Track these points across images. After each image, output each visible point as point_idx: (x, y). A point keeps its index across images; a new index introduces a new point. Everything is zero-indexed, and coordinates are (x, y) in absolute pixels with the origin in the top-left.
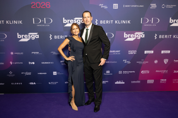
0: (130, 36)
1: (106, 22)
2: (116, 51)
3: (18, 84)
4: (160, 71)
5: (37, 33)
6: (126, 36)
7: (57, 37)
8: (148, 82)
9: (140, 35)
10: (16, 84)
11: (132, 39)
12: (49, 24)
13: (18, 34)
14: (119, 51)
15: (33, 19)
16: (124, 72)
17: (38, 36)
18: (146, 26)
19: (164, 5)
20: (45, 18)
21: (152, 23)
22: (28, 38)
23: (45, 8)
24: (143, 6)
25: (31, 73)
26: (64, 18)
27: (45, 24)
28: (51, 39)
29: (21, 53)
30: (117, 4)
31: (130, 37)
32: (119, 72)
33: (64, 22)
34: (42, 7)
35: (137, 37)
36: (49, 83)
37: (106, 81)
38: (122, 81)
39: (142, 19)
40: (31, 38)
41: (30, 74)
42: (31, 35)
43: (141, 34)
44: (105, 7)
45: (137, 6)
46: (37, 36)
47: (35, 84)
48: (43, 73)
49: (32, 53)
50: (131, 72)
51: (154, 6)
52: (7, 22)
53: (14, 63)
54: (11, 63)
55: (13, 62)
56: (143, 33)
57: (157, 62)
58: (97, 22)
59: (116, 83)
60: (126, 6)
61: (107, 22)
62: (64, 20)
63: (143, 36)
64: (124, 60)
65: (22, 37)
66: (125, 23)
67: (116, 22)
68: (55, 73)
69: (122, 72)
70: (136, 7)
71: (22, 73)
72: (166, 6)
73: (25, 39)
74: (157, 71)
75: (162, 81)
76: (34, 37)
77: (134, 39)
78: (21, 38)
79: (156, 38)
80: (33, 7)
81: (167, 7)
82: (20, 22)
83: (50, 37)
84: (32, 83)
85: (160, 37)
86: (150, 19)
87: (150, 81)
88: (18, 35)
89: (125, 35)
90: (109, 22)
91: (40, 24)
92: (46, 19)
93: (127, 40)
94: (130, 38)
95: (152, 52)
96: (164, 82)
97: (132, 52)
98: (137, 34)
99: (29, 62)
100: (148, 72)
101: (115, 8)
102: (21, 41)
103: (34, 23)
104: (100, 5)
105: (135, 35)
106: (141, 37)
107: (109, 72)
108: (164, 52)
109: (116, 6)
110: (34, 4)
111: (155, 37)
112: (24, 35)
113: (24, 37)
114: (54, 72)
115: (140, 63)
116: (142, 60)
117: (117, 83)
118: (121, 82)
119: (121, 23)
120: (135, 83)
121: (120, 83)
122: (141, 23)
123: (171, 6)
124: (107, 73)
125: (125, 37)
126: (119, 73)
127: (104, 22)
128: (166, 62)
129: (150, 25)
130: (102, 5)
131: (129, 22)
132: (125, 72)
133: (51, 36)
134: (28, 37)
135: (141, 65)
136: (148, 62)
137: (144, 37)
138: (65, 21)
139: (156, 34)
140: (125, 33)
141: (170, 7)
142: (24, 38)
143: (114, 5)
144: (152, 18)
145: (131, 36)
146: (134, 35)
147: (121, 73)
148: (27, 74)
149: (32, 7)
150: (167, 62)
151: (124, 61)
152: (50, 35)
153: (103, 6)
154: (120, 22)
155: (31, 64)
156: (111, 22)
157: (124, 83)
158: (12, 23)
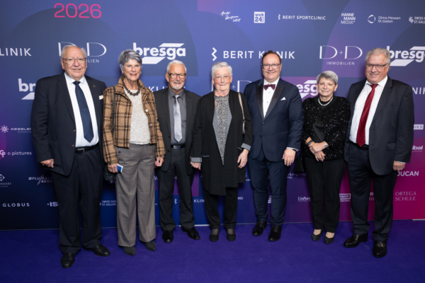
3: (18, 205)
10: (13, 205)
12: (97, 58)
15: (59, 44)
18: (332, 65)
19: (372, 16)
20: (88, 44)
23: (88, 17)
24: (323, 18)
25: (51, 178)
26: (135, 44)
27: (89, 58)
29: (28, 129)
30: (264, 13)
34: (82, 15)
35: (310, 92)
37: (239, 198)
39: (321, 47)
41: (49, 180)
44: (235, 19)
45: (311, 17)
50: (297, 175)
51: (349, 18)
53: (9, 153)
54: (2, 153)
55: (6, 152)
60: (284, 17)
62: (135, 48)
65: (31, 90)
70: (308, 20)
71: (30, 179)
72: (377, 19)
77: (303, 95)
78: (28, 92)
80: (58, 15)
81: (379, 21)
82: (26, 52)
84: (55, 204)
86: (341, 49)
87: (343, 197)
88: (21, 85)
90: (243, 55)
92: (90, 45)
98: (311, 85)
101: (259, 22)
102: (27, 98)
103: (60, 55)
104: (223, 13)
105: (306, 87)
109: (260, 17)
110: (61, 9)
112: (34, 85)
113: (34, 88)
121: (270, 201)
123: (390, 20)
129: (341, 63)
130: (226, 15)
131: (291, 55)
138: (138, 51)
141: (386, 22)
143: (257, 15)
144: (346, 47)
146: (304, 85)
148: (42, 181)
149: (56, 16)
153: (230, 16)
158: (5, 54)
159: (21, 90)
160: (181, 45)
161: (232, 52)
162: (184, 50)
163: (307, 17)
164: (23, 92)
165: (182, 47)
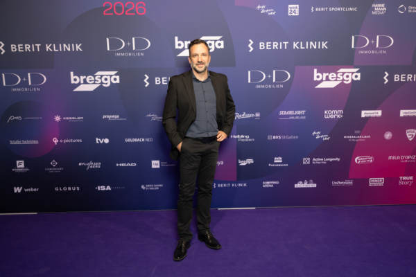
0: (327, 77)
1: (272, 47)
2: (296, 113)
3: (69, 189)
4: (398, 158)
5: (115, 72)
6: (318, 77)
7: (161, 80)
8: (371, 184)
9: (350, 75)
10: (65, 189)
11: (332, 84)
12: (142, 52)
13: (72, 73)
14: (303, 112)
15: (108, 39)
16: (314, 159)
17: (118, 77)
18: (364, 54)
19: (402, 6)
20: (133, 39)
21: (377, 46)
22: (94, 83)
23: (134, 14)
24: (355, 9)
25: (100, 164)
26: (176, 38)
27: (135, 52)
28: (146, 86)
29: (78, 118)
30: (298, 6)
31: (327, 79)
32: (304, 159)
33: (177, 47)
34: (128, 12)
35: (343, 80)
36: (143, 187)
37: (274, 182)
38: (311, 181)
39: (353, 37)
40: (102, 83)
41: (97, 165)
42: (102, 76)
43: (353, 73)
44: (270, 12)
45: (343, 9)
46: (115, 79)
47: (110, 189)
48: (129, 164)
49: (104, 117)
50: (331, 160)
51: (379, 8)
52: (48, 47)
53: (61, 141)
54: (56, 141)
55: (59, 139)
56: (357, 70)
57: (391, 135)
58: (252, 46)
59: (296, 186)
60: (317, 9)
61: (275, 45)
62: (177, 42)
63: (356, 76)
64: (314, 133)
65: (82, 82)
66: (315, 47)
67: (295, 45)
68: (156, 164)
69: (311, 161)
70: (340, 11)
71: (80, 164)
72: (407, 9)
73: (87, 85)
74: (391, 158)
75: (404, 181)
76: (109, 82)
77: (336, 83)
78: (79, 84)
79: (387, 81)
80: (106, 13)
81: (410, 11)
82: (78, 47)
83: (145, 81)
84: (103, 188)
85: (396, 78)
86: (373, 38)
87: (376, 182)
88: (73, 77)
89: (316, 74)
90: (279, 46)
91: (122, 51)
92: (135, 40)
93: (320, 86)
94: (328, 81)
95: (379, 113)
96: (407, 183)
97: (333, 114)
98: (344, 73)
99: (97, 139)
100: (371, 159)
101: (293, 14)
102: (78, 89)
103: (108, 49)
104: (259, 7)
105: (339, 75)
106: (352, 79)
107: (281, 161)
108: (406, 113)
109: (294, 10)
110: (109, 7)
111: (385, 78)
112: (85, 77)
113: (85, 80)
114: (153, 162)
115: (352, 139)
116: (356, 132)
117: (299, 185)
118: (308, 183)
119: (305, 47)
120: (341, 187)
121: (305, 185)
122: (353, 47)
124: (275, 162)
125: (315, 79)
126: (304, 163)
127: (267, 46)
128: (410, 137)
129: (373, 52)
130: (262, 8)
131: (324, 45)
132: (317, 160)
133: (147, 77)
134: (95, 80)
135: (354, 143)
136: (369, 137)
137: (359, 78)
138: (179, 45)
139: (386, 73)
140: (315, 70)
142: (85, 82)
143: (291, 8)
144: (378, 37)
145: (330, 78)
146: (337, 74)
147: (308, 163)
148: (91, 167)
149: (104, 14)
150: (413, 135)
151: (316, 135)
152: (146, 75)
153: (265, 9)
154: (304, 45)
155: (101, 142)
156: (283, 45)
157: (315, 185)
158: (59, 49)
159: (73, 82)
160: (220, 37)
161: (267, 43)
162: (222, 42)
163: (339, 9)
164: (74, 84)
165: (220, 40)
